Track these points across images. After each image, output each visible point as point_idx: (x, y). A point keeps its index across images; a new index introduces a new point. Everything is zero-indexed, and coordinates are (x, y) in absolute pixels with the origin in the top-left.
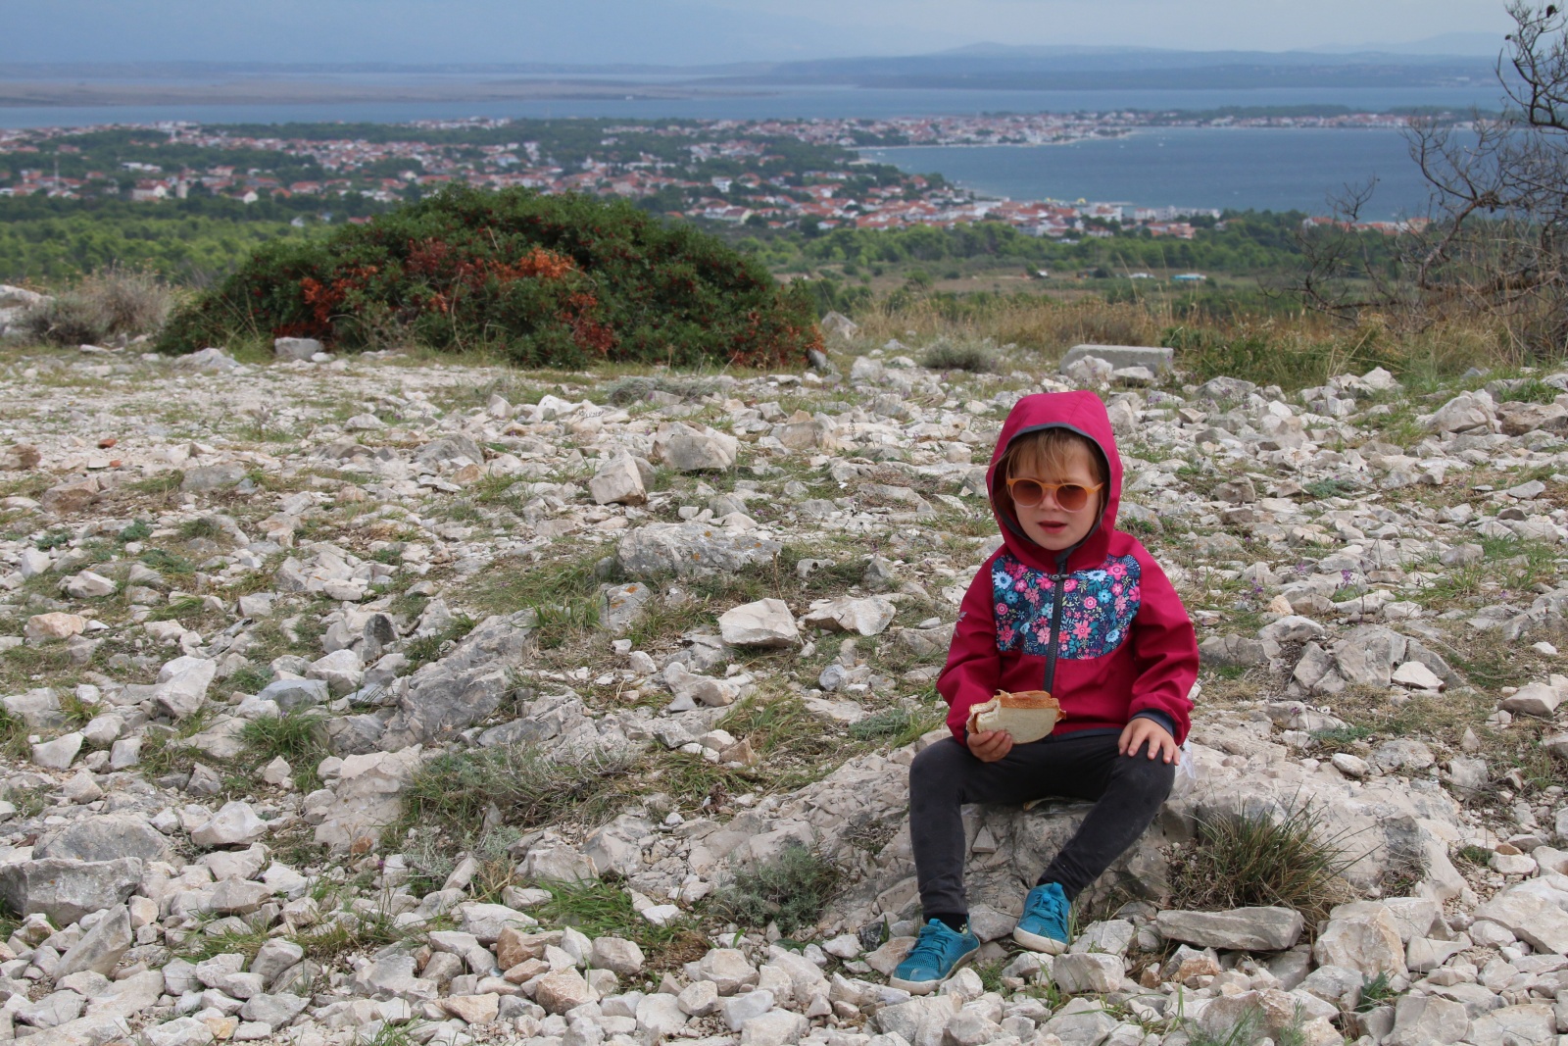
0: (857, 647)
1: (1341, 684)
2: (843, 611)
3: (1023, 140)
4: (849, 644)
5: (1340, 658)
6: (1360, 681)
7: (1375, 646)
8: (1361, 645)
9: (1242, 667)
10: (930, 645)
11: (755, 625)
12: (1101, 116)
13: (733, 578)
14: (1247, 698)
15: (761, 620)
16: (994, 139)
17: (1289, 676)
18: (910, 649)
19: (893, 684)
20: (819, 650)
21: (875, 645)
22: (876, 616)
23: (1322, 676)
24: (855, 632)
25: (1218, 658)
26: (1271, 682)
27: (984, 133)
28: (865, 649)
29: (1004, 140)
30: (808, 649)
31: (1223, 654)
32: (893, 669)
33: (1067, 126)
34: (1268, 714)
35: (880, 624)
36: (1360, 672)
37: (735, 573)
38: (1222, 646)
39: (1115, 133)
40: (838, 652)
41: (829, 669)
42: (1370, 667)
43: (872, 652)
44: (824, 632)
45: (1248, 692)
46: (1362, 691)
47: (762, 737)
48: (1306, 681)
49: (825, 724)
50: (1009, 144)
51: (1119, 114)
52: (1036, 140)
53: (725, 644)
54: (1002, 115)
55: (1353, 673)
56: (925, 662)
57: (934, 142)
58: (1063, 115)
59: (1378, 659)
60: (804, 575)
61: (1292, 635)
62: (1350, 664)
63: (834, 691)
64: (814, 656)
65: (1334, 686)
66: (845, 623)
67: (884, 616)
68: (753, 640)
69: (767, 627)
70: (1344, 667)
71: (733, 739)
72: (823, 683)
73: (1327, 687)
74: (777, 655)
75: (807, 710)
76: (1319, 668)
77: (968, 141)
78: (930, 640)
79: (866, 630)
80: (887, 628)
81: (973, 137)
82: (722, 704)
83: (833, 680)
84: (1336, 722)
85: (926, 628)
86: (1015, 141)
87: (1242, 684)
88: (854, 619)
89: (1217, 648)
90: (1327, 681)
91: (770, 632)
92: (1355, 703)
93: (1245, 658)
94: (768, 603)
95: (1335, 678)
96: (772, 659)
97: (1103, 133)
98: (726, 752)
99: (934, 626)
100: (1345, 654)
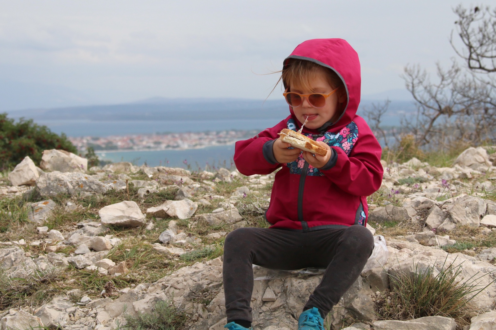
0: (177, 224)
1: (453, 225)
2: (168, 206)
3: (178, 146)
4: (173, 223)
5: (451, 212)
6: (464, 223)
7: (471, 205)
8: (463, 205)
9: (396, 222)
10: (219, 221)
11: (120, 214)
12: (218, 133)
13: (102, 198)
14: (402, 235)
15: (123, 211)
16: (163, 146)
17: (423, 224)
18: (208, 224)
19: (201, 240)
20: (155, 227)
21: (188, 223)
22: (187, 209)
23: (442, 222)
24: (175, 218)
25: (382, 218)
26: (414, 228)
27: (158, 143)
28: (182, 225)
29: (168, 146)
30: (150, 226)
31: (385, 215)
32: (200, 234)
33: (200, 139)
34: (416, 238)
35: (190, 213)
36: (463, 219)
37: (104, 195)
38: (384, 211)
39: (225, 142)
40: (167, 227)
41: (164, 233)
42: (468, 217)
43: (186, 226)
44: (158, 219)
45: (401, 232)
46: (466, 228)
47: (131, 263)
48: (433, 226)
49: (166, 255)
50: (170, 149)
51: (227, 132)
52: (185, 146)
53: (103, 225)
54: (166, 134)
55: (459, 220)
56: (217, 230)
57: (131, 148)
58: (198, 133)
59: (472, 212)
60: (142, 196)
61: (421, 206)
62: (457, 215)
63: (168, 243)
64: (154, 230)
65: (449, 226)
66: (170, 213)
67: (192, 209)
68: (119, 221)
69: (127, 215)
70: (454, 217)
71: (114, 263)
72: (161, 239)
73: (445, 227)
74: (133, 230)
75: (155, 249)
76: (440, 218)
77: (149, 147)
78: (219, 218)
79: (181, 216)
80: (194, 215)
81: (152, 145)
82: (106, 249)
83: (167, 238)
84: (454, 241)
85: (216, 213)
86: (174, 147)
87: (398, 229)
88: (175, 210)
89: (381, 213)
90: (445, 224)
91: (129, 217)
92: (462, 234)
93: (397, 217)
94: (126, 203)
95: (449, 223)
96: (129, 232)
97: (219, 142)
98: (112, 269)
99: (220, 212)
100: (454, 210)
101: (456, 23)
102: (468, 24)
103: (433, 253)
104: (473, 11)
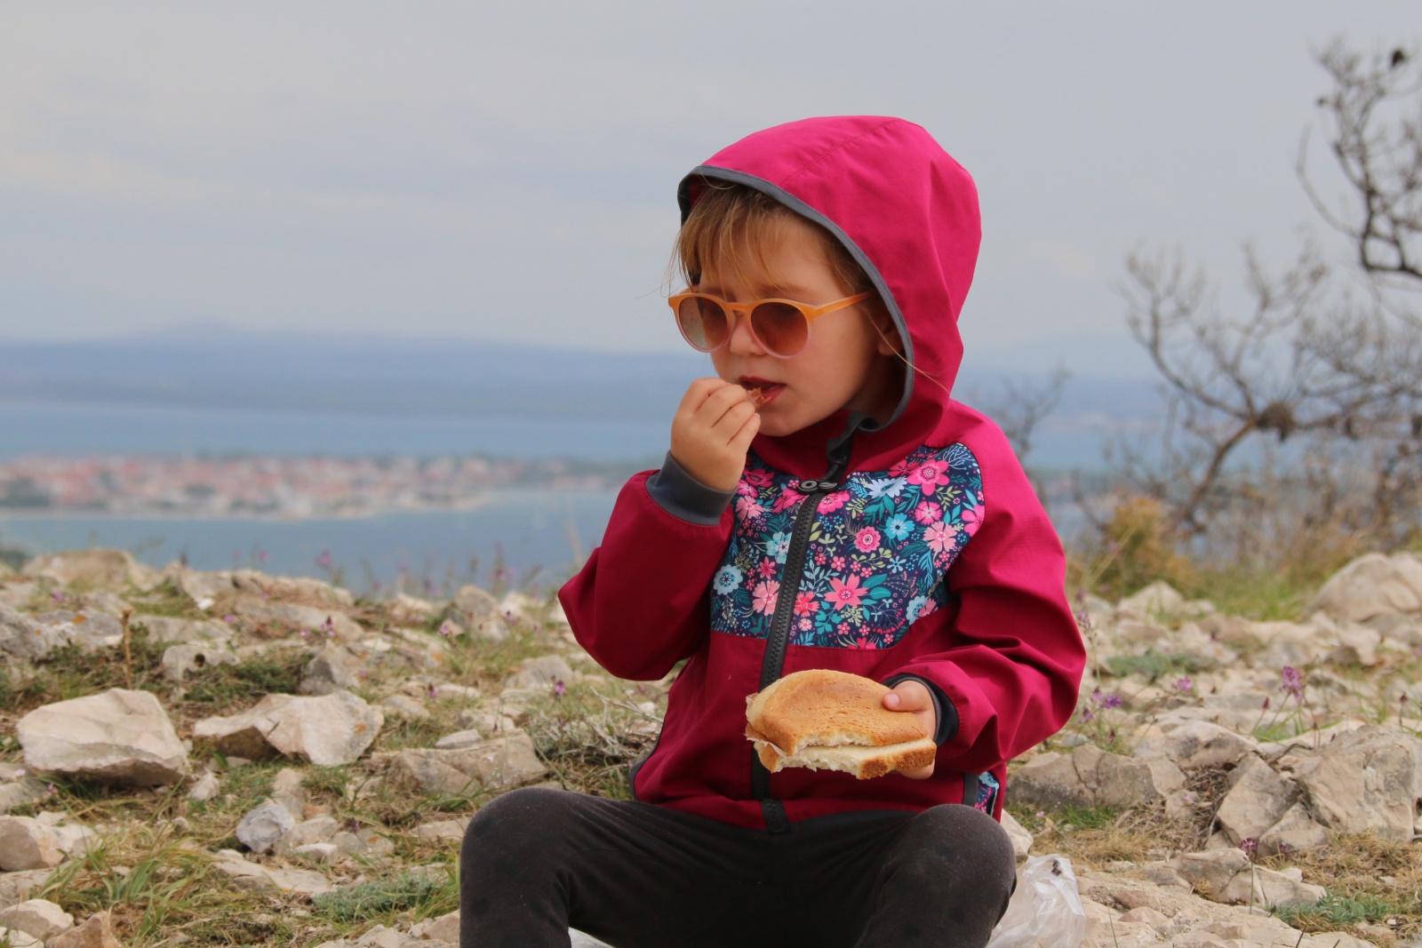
0: (306, 785)
1: (1317, 832)
2: (276, 716)
3: (274, 506)
4: (288, 778)
5: (1312, 781)
6: (1355, 827)
7: (1383, 760)
8: (1354, 758)
9: (1110, 810)
10: (461, 779)
11: (95, 736)
12: (423, 464)
13: (31, 674)
14: (1128, 858)
15: (108, 727)
16: (219, 503)
17: (1207, 822)
18: (418, 787)
19: (390, 845)
20: (224, 790)
21: (345, 780)
22: (345, 729)
23: (1276, 820)
24: (299, 760)
25: (1058, 794)
26: (1172, 834)
27: (200, 491)
28: (323, 789)
29: (238, 504)
30: (206, 785)
31: (1069, 785)
32: (387, 823)
33: (358, 483)
34: (1180, 872)
35: (352, 745)
36: (1354, 810)
37: (37, 663)
38: (1066, 768)
39: (448, 499)
40: (268, 792)
41: (255, 815)
42: (1373, 803)
43: (339, 793)
44: (234, 761)
45: (1127, 847)
46: (1361, 844)
47: (130, 917)
48: (1243, 831)
49: (261, 896)
50: (245, 516)
51: (458, 461)
52: (300, 507)
53: (32, 774)
54: (232, 458)
55: (1339, 812)
56: (449, 809)
57: (100, 506)
58: (350, 461)
59: (1389, 787)
60: (178, 674)
61: (1203, 756)
62: (1333, 795)
63: (270, 853)
64: (217, 800)
65: (1302, 834)
66: (281, 741)
67: (361, 729)
68: (90, 763)
69: (120, 740)
70: (1322, 800)
71: (69, 917)
72: (245, 837)
73: (1288, 838)
74: (140, 799)
75: (222, 873)
76: (1270, 804)
77: (167, 506)
78: (461, 769)
79: (322, 755)
80: (369, 750)
81: (177, 496)
82: (38, 864)
83: (265, 832)
84: (1318, 891)
85: (451, 747)
86: (259, 509)
87: (1116, 835)
88: (299, 733)
89: (1055, 774)
90: (1289, 827)
91: (127, 750)
92: (1350, 866)
93: (1112, 793)
94: (119, 699)
95: (1304, 822)
96: (129, 806)
97: (427, 497)
98: (58, 939)
99: (465, 744)
100: (1324, 775)
101: (1321, 102)
102: (1365, 110)
103: (1246, 931)
104: (1385, 63)
